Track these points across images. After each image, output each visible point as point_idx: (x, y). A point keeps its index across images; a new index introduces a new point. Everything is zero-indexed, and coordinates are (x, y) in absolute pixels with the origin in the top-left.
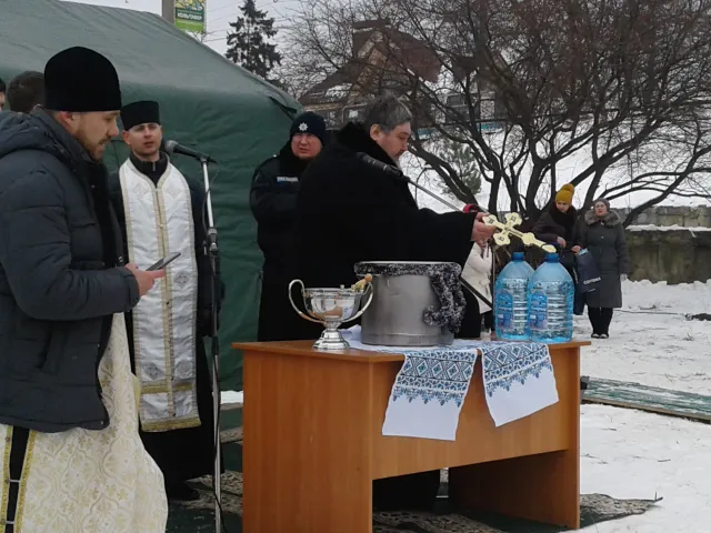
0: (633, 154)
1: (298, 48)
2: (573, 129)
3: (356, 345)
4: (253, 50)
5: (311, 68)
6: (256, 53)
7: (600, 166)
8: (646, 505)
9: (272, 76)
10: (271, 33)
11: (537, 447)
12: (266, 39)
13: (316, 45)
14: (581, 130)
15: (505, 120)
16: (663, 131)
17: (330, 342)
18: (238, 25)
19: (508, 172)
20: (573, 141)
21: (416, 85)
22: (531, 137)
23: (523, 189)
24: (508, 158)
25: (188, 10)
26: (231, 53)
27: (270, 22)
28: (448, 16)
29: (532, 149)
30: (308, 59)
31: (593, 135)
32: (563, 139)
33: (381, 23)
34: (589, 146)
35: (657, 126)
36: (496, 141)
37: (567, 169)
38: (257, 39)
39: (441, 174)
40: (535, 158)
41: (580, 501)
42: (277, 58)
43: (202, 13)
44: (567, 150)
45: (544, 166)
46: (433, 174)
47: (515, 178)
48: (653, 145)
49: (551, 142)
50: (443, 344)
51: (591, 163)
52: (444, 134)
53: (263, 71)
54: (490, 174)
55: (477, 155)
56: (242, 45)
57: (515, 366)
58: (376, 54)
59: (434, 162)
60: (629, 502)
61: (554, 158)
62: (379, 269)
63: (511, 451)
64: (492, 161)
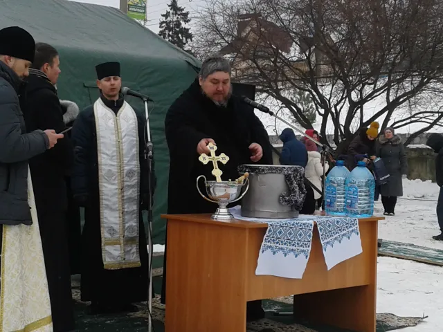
0: (412, 99)
1: (204, 30)
2: (375, 83)
3: (238, 217)
4: (175, 31)
5: (212, 43)
6: (177, 33)
7: (391, 107)
8: (417, 321)
9: (187, 47)
10: (187, 21)
11: (350, 284)
12: (183, 25)
13: (216, 29)
14: (380, 84)
15: (333, 78)
16: (432, 85)
17: (222, 215)
18: (166, 16)
19: (333, 110)
20: (375, 91)
21: (277, 54)
22: (348, 88)
23: (342, 121)
24: (334, 101)
25: (135, 6)
26: (162, 33)
27: (186, 14)
28: (298, 12)
29: (349, 95)
30: (210, 37)
31: (387, 87)
32: (368, 90)
33: (256, 16)
34: (384, 95)
35: (428, 82)
36: (326, 90)
37: (370, 109)
38: (178, 24)
39: (292, 110)
40: (351, 101)
41: (376, 318)
42: (190, 36)
43: (145, 8)
44: (371, 96)
45: (356, 106)
46: (287, 110)
47: (338, 114)
48: (425, 94)
49: (361, 91)
50: (292, 218)
51: (385, 105)
52: (294, 86)
53: (181, 44)
54: (322, 111)
55: (314, 99)
56: (168, 28)
57: (339, 231)
58: (252, 35)
59: (287, 103)
60: (406, 319)
61: (362, 101)
62: (253, 170)
63: (333, 285)
64: (324, 103)
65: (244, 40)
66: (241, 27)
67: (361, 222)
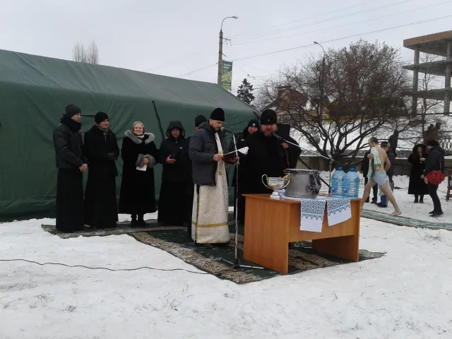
0: (375, 132)
1: (262, 95)
2: (354, 123)
3: (284, 197)
4: (245, 94)
5: (266, 102)
6: (246, 96)
7: (362, 136)
8: (381, 255)
9: (252, 103)
10: (251, 90)
11: (344, 234)
12: (250, 92)
13: (268, 94)
14: (357, 123)
15: (330, 120)
16: (385, 125)
17: (275, 196)
18: (241, 87)
19: (330, 137)
20: (353, 128)
21: (301, 108)
22: (339, 126)
23: (335, 143)
24: (330, 132)
25: (226, 82)
26: (238, 96)
27: (251, 86)
28: (312, 86)
29: (339, 130)
30: (265, 99)
31: (360, 126)
32: (350, 127)
33: (288, 87)
34: (359, 129)
35: (383, 123)
36: (326, 127)
37: (350, 137)
38: (247, 91)
39: (307, 137)
40: (340, 133)
41: (359, 252)
42: (253, 98)
43: (230, 83)
44: (351, 131)
45: (342, 136)
46: (305, 137)
47: (333, 139)
48: (381, 130)
49: (346, 127)
50: (313, 198)
51: (359, 135)
52: (309, 124)
53: (249, 102)
54: (324, 138)
55: (320, 131)
56: (242, 93)
57: (339, 206)
58: (286, 98)
59: (305, 133)
60: (375, 253)
61: (346, 133)
62: (292, 172)
63: (336, 234)
64: (325, 134)
65: (281, 100)
66: (280, 92)
67: (352, 202)
